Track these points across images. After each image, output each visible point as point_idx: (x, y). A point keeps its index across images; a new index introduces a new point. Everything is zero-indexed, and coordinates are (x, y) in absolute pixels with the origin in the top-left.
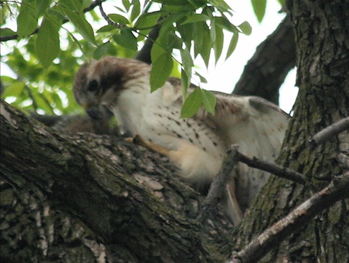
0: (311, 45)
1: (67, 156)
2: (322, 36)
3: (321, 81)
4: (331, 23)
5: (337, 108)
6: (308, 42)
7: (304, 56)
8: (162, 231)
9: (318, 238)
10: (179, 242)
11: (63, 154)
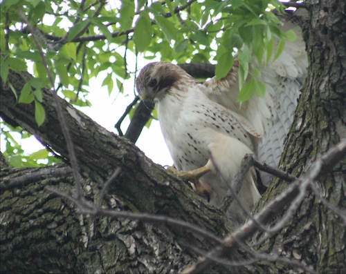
0: (322, 68)
1: (123, 152)
2: (331, 61)
3: (329, 96)
4: (338, 52)
5: (340, 117)
6: (320, 66)
7: (315, 77)
8: (195, 213)
9: (320, 218)
10: (208, 222)
11: (121, 150)
